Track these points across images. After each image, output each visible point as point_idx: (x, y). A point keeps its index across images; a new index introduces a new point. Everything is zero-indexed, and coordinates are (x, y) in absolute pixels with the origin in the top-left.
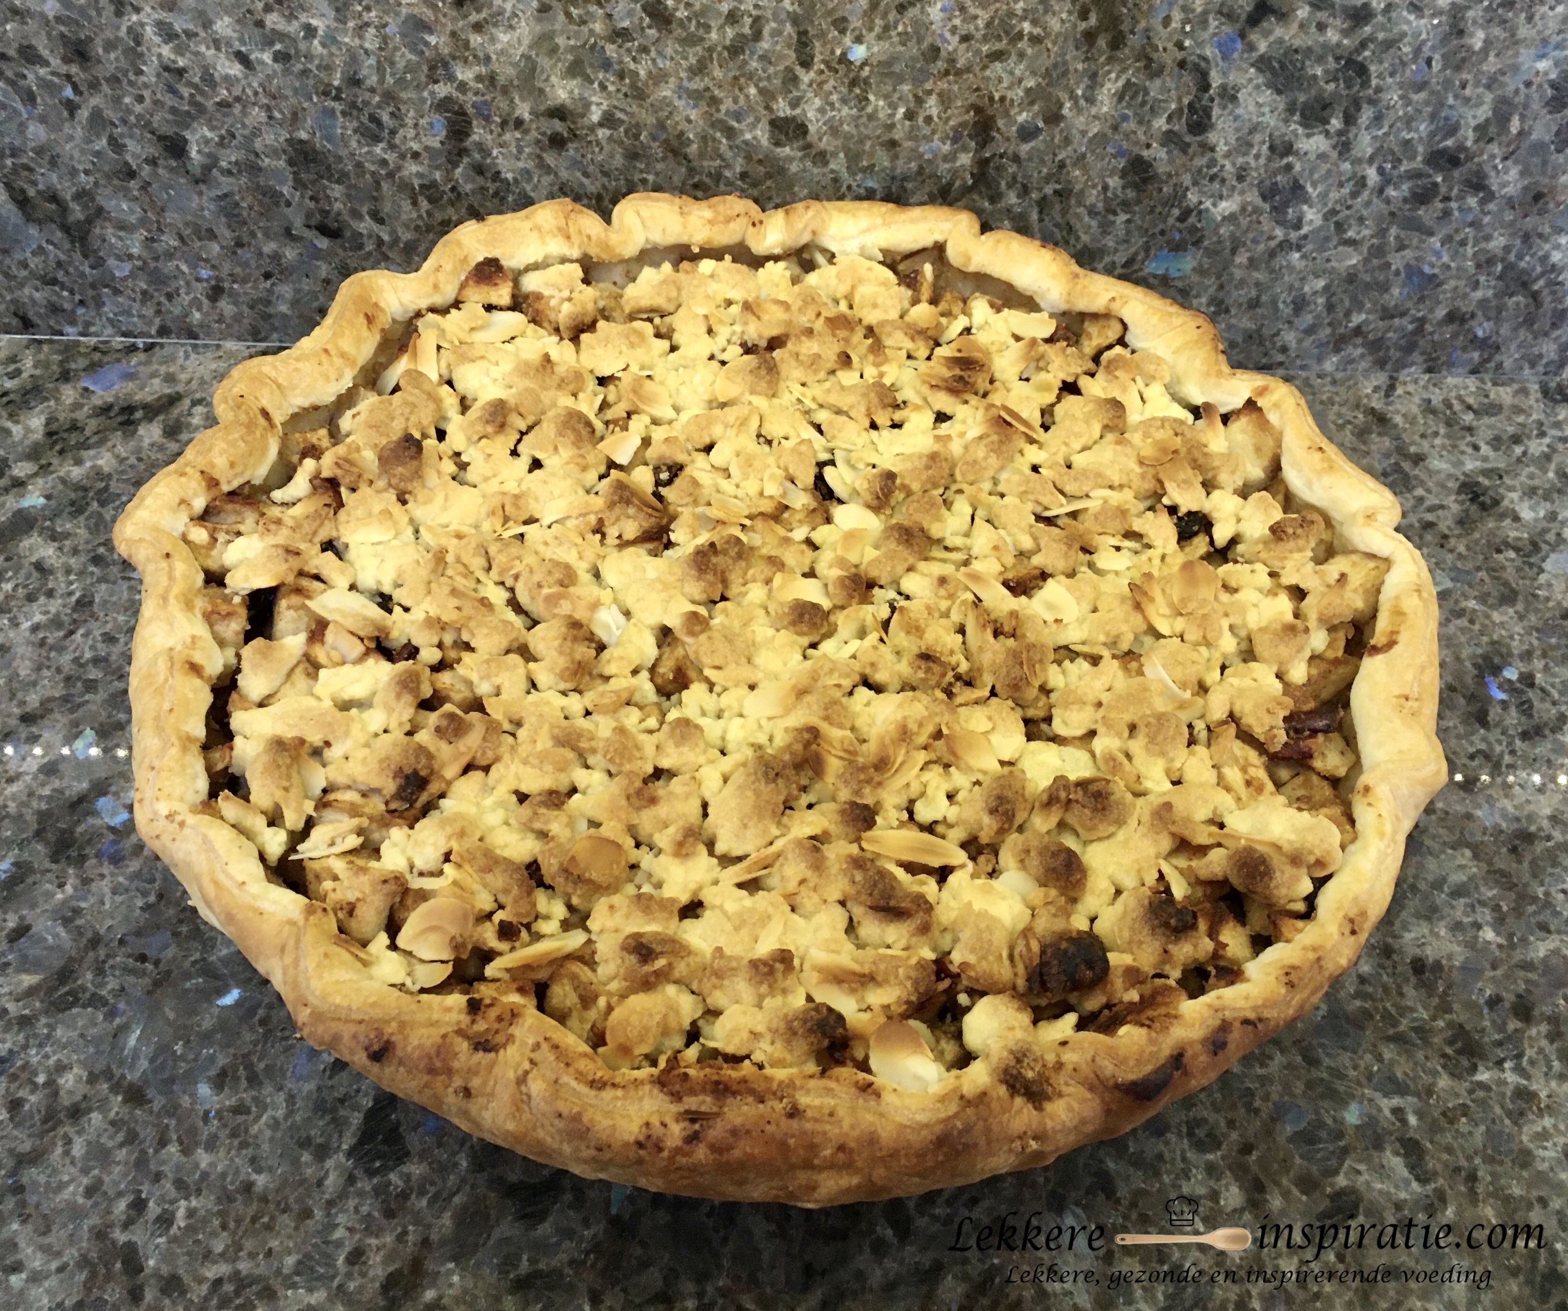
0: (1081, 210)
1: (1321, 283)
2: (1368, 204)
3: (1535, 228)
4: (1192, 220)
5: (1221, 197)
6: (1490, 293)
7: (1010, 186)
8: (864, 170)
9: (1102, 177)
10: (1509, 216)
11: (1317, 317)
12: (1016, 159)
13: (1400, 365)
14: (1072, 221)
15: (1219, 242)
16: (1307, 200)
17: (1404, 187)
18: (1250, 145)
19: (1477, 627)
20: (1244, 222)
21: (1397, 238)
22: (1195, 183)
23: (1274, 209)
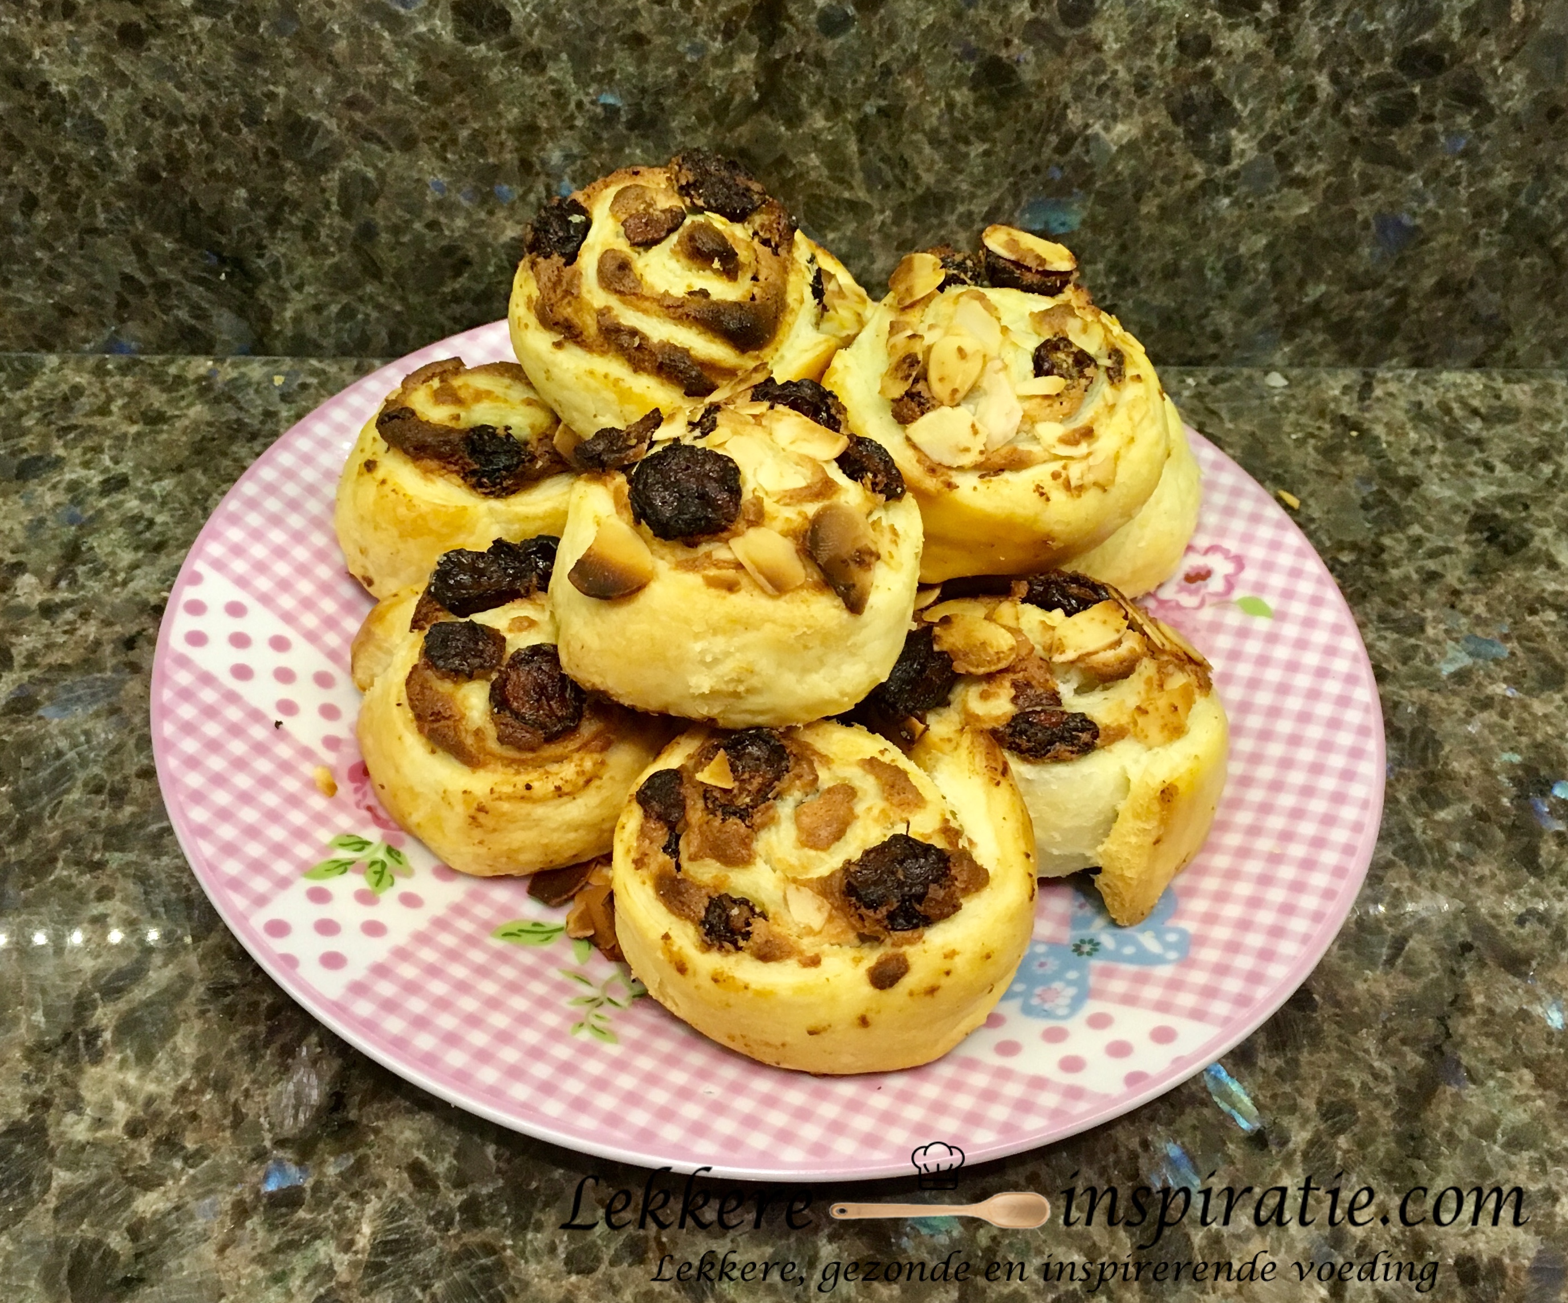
0: (918, 137)
1: (1262, 241)
2: (1321, 125)
3: (1551, 159)
4: (1077, 149)
5: (1115, 117)
6: (1494, 252)
7: (813, 103)
8: (598, 79)
9: (946, 90)
10: (1515, 143)
11: (1257, 290)
12: (819, 62)
13: (1375, 359)
14: (908, 153)
15: (1117, 183)
16: (1234, 120)
17: (1370, 101)
18: (1153, 43)
19: (1511, 723)
20: (1150, 153)
21: (1363, 175)
22: (1077, 98)
23: (1190, 134)
